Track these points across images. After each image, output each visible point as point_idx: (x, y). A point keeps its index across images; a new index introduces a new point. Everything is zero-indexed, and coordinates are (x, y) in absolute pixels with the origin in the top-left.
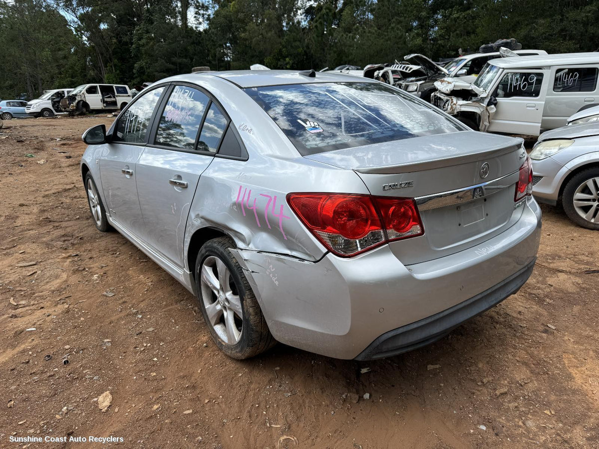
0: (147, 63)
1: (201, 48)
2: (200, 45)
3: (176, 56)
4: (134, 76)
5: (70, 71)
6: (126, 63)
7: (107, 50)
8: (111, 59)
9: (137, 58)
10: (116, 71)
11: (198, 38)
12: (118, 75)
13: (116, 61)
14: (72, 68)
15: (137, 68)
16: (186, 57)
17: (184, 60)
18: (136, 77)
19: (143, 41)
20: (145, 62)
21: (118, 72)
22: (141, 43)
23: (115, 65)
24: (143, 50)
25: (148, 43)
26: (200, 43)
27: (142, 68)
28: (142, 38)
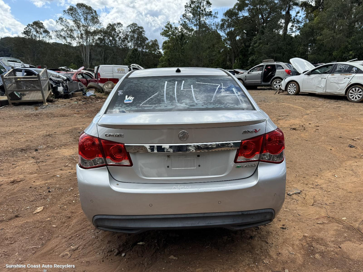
0: (256, 57)
1: (291, 47)
2: (290, 45)
3: (274, 52)
4: (248, 64)
5: (217, 62)
6: (246, 57)
7: (237, 51)
8: (238, 55)
9: (252, 54)
10: (240, 62)
11: (290, 41)
12: (240, 64)
13: (241, 56)
14: (218, 61)
15: (250, 60)
16: (280, 53)
17: (279, 54)
18: (249, 65)
19: (257, 44)
20: (255, 57)
21: (241, 62)
22: (255, 46)
23: (240, 59)
24: (255, 49)
25: (259, 45)
26: (290, 44)
27: (253, 60)
28: (256, 43)
